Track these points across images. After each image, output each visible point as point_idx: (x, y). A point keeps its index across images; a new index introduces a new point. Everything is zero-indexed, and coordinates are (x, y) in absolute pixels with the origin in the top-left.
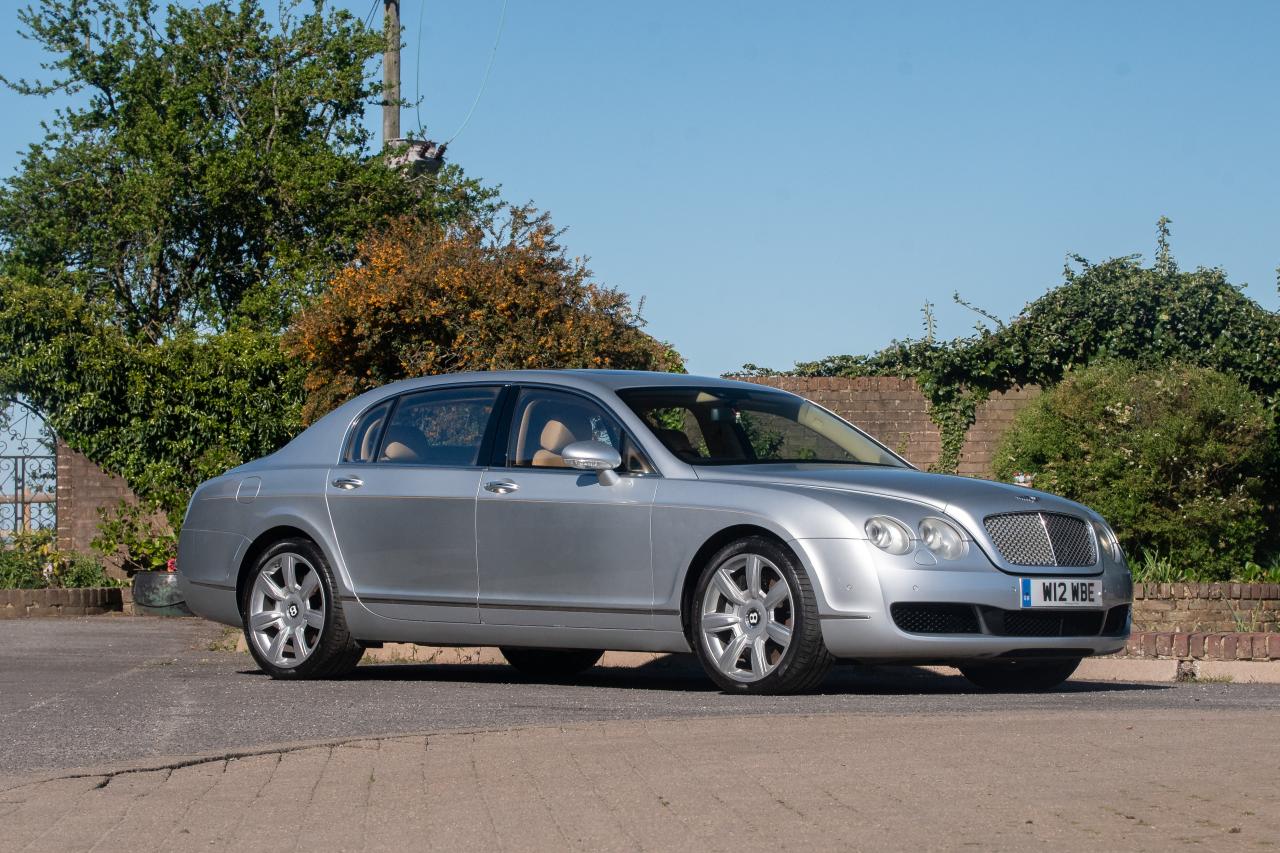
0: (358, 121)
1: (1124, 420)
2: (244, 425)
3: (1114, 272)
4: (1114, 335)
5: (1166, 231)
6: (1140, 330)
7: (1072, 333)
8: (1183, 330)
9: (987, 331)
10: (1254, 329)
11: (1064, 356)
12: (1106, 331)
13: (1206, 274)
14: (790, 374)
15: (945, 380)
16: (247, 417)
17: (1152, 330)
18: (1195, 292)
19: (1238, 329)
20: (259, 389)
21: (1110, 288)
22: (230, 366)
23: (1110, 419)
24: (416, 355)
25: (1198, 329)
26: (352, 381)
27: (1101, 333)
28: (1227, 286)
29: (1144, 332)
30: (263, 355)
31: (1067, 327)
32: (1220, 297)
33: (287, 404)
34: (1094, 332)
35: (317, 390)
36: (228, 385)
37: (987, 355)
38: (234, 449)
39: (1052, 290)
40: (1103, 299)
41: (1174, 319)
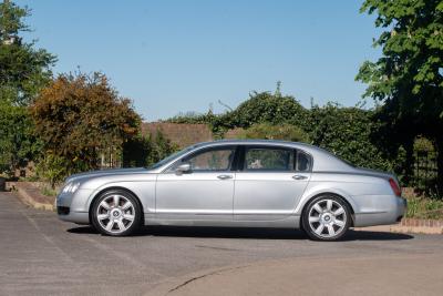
2: (12, 134)
3: (264, 96)
4: (265, 115)
5: (279, 85)
7: (253, 113)
8: (284, 114)
9: (228, 112)
10: (304, 114)
11: (250, 120)
12: (263, 113)
13: (289, 98)
15: (216, 125)
17: (275, 114)
18: (287, 103)
19: (299, 114)
21: (264, 101)
22: (8, 116)
26: (48, 123)
27: (261, 114)
28: (295, 101)
29: (273, 114)
30: (19, 113)
31: (251, 112)
32: (294, 105)
33: (25, 128)
34: (259, 113)
35: (37, 125)
36: (8, 122)
37: (228, 119)
38: (9, 141)
39: (247, 101)
40: (262, 104)
41: (282, 111)
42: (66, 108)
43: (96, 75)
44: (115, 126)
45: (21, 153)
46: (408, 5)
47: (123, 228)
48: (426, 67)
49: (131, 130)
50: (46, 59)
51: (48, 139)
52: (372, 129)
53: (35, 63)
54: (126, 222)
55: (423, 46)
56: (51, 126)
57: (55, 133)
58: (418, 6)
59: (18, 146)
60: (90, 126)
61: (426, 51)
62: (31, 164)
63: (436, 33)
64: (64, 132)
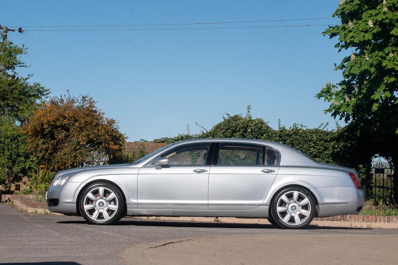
0: (14, 70)
1: (243, 157)
2: (8, 151)
3: (236, 118)
5: (249, 108)
6: (243, 133)
7: (226, 133)
8: (254, 134)
9: (204, 132)
10: (272, 134)
12: (235, 133)
13: (259, 120)
14: (152, 142)
16: (9, 149)
17: (246, 134)
18: (257, 124)
19: (268, 134)
20: (13, 141)
21: (236, 122)
22: (5, 135)
23: (239, 157)
24: (59, 134)
25: (258, 134)
26: (42, 141)
27: (233, 134)
28: (264, 123)
29: (244, 134)
30: (15, 132)
31: (224, 132)
32: (263, 126)
33: (20, 146)
34: (232, 133)
35: (31, 142)
36: (4, 140)
38: (5, 157)
39: (220, 122)
40: (234, 125)
41: (252, 131)
42: (56, 127)
43: (84, 98)
44: (100, 143)
45: (16, 169)
46: (366, 32)
47: (107, 217)
48: (383, 87)
49: (116, 147)
50: (40, 92)
51: (40, 155)
52: (334, 147)
53: (30, 96)
54: (110, 211)
55: (379, 67)
56: (44, 143)
57: (47, 150)
58: (375, 31)
59: (14, 162)
60: (78, 143)
61: (382, 71)
62: (25, 179)
63: (391, 55)
64: (55, 149)
